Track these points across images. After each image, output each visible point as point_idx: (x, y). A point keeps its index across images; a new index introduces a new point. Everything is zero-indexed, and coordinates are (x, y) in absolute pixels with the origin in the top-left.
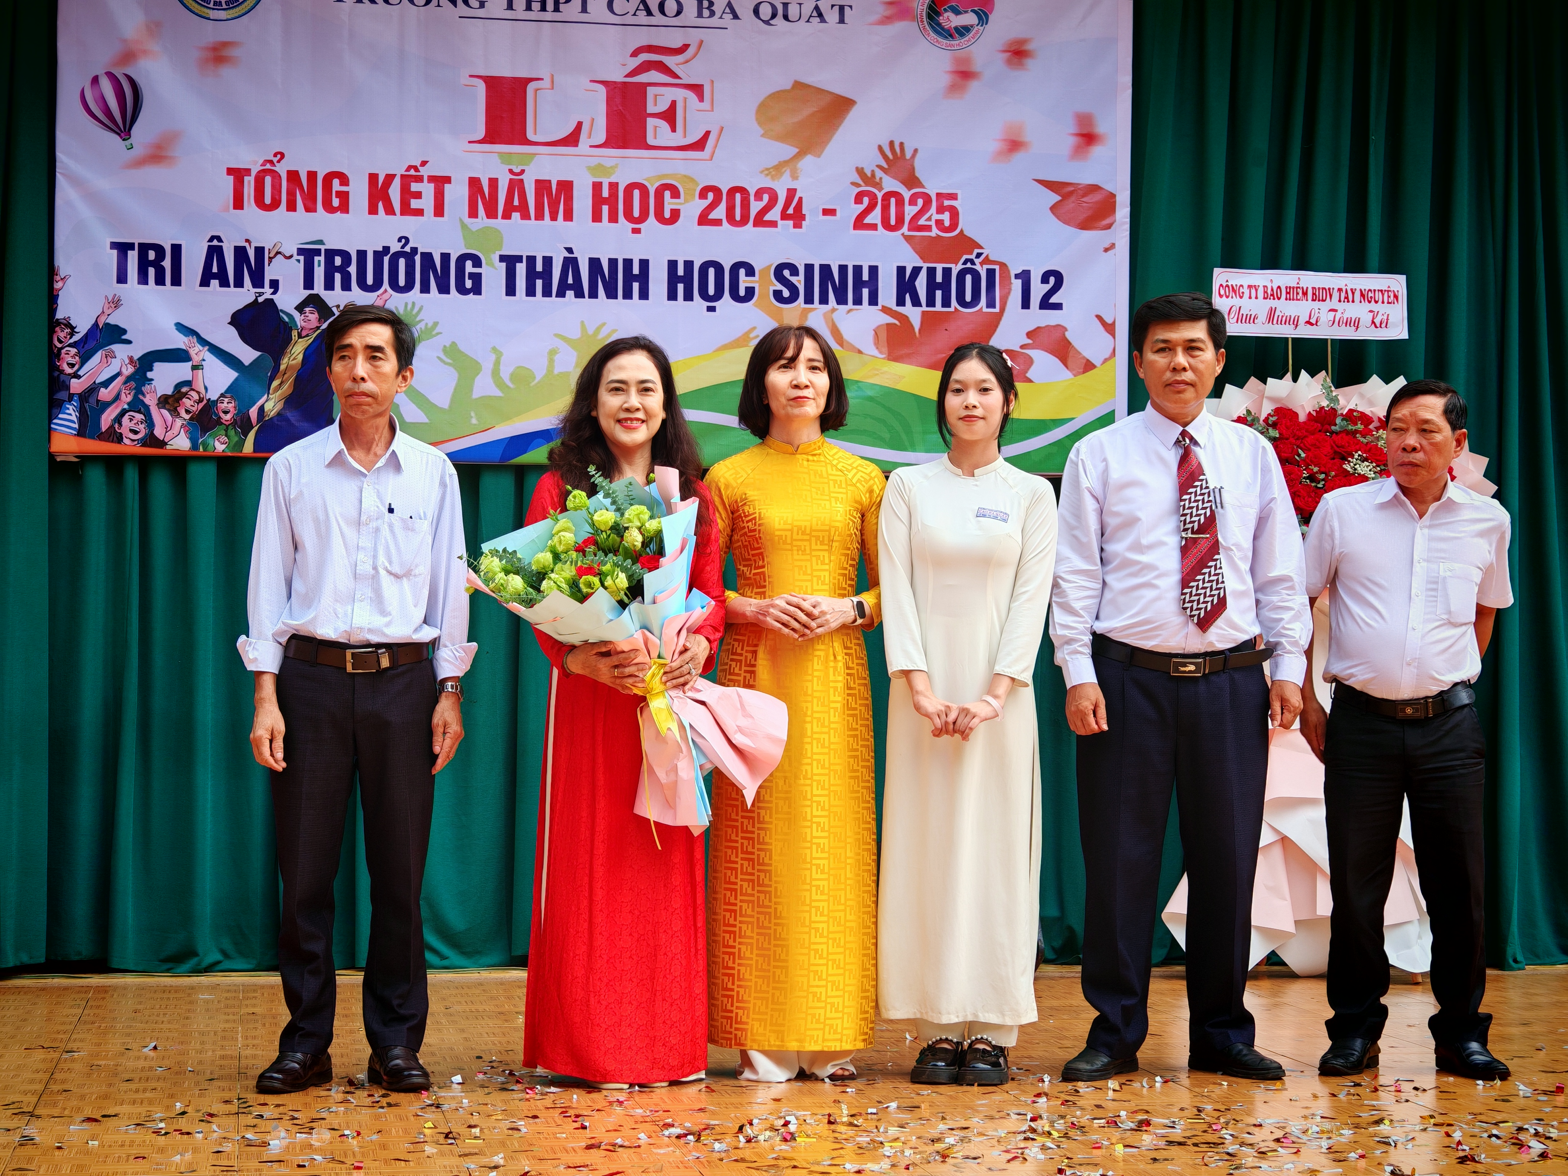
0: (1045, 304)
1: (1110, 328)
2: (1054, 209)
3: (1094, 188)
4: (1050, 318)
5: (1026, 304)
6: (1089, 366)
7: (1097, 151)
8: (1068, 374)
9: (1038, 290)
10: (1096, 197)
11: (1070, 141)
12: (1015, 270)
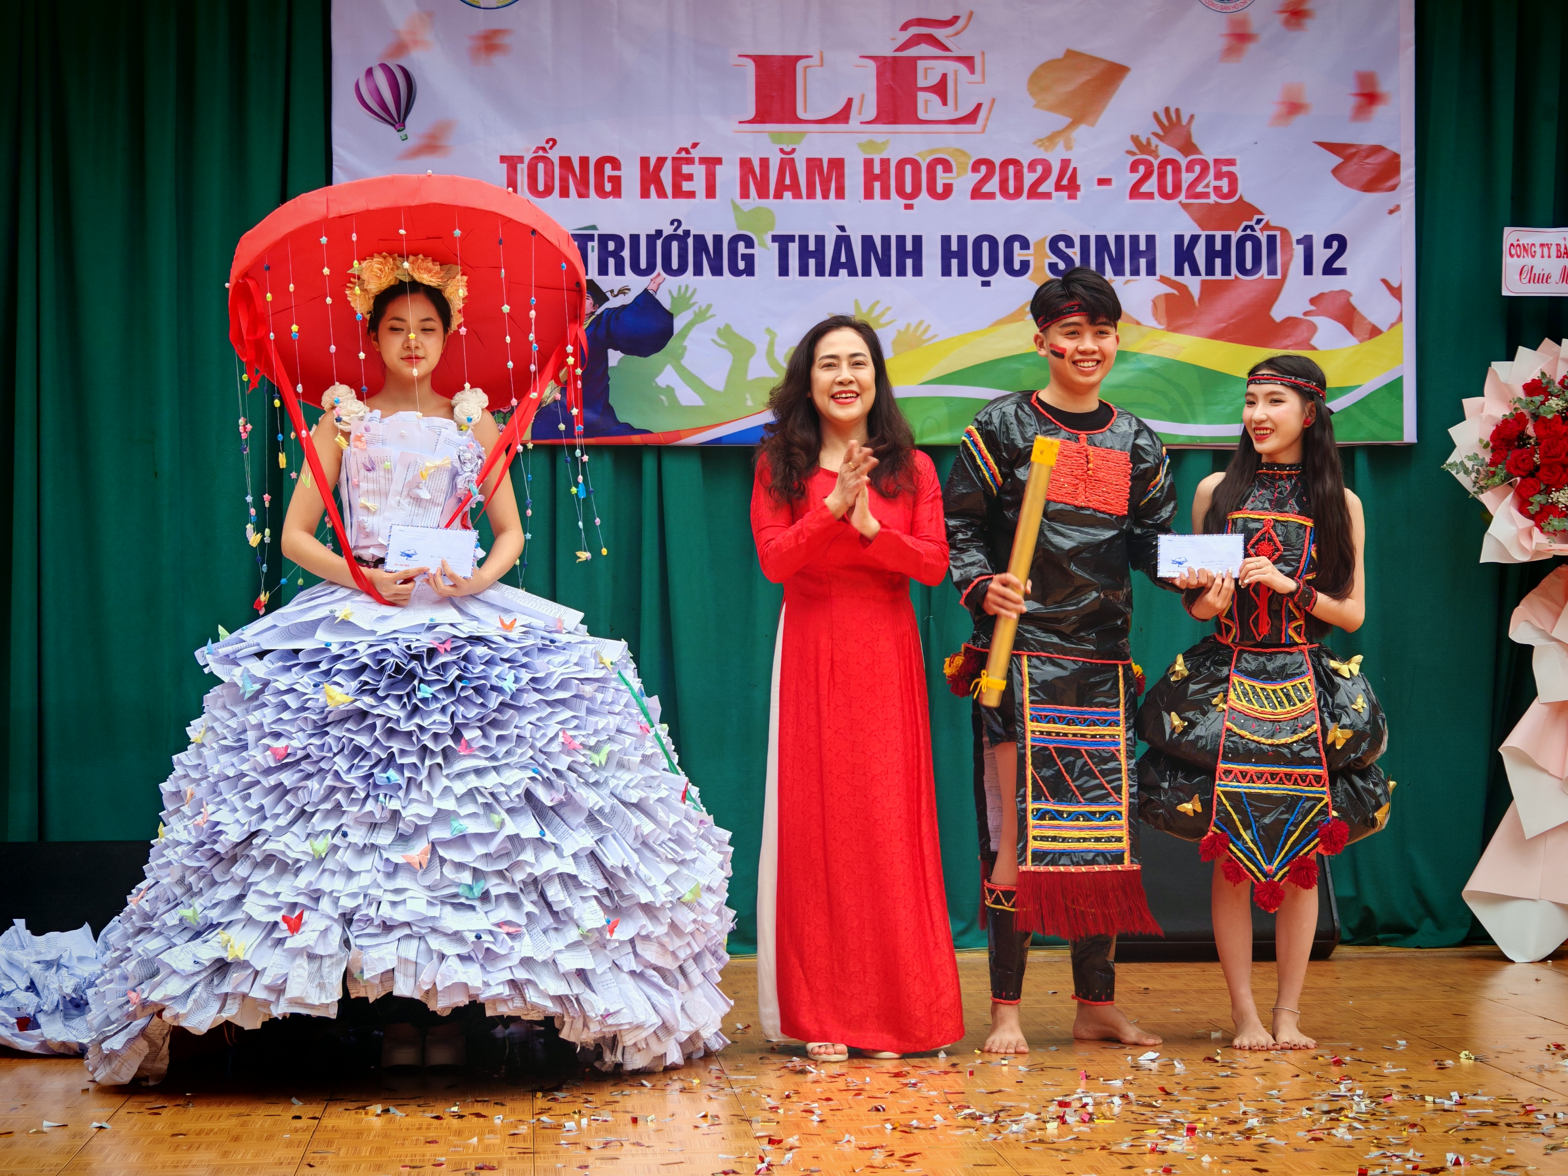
0: (1329, 269)
1: (1396, 292)
2: (1336, 171)
3: (1377, 149)
4: (1334, 283)
5: (1308, 270)
6: (1375, 332)
7: (1380, 111)
8: (1353, 340)
9: (1321, 255)
10: (1380, 158)
11: (1351, 102)
12: (1296, 235)
